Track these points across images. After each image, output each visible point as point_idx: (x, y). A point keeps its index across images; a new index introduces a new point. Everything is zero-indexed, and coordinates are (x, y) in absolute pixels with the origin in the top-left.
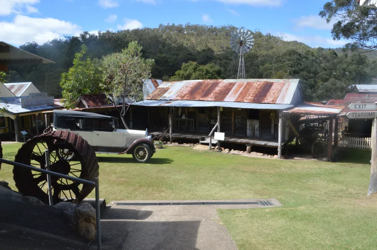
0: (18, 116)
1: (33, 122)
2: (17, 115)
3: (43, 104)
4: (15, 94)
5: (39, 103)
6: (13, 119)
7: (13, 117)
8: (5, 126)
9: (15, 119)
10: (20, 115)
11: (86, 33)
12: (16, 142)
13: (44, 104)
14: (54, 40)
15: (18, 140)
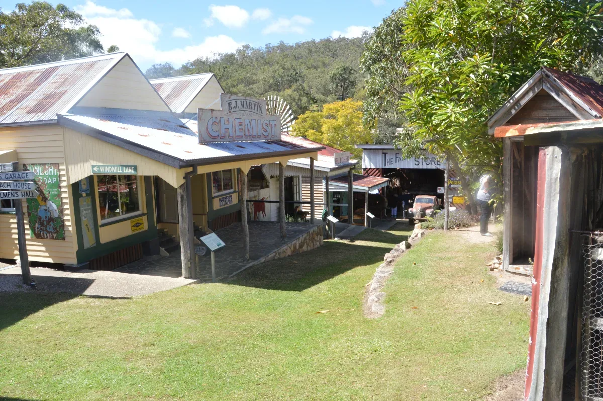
0: (195, 170)
1: (214, 195)
2: (191, 169)
3: (254, 137)
4: (168, 101)
5: (247, 134)
6: (176, 186)
7: (173, 178)
8: (138, 209)
9: (181, 186)
10: (201, 170)
11: (247, 47)
12: (182, 281)
13: (259, 137)
14: (197, 59)
15: (189, 269)
